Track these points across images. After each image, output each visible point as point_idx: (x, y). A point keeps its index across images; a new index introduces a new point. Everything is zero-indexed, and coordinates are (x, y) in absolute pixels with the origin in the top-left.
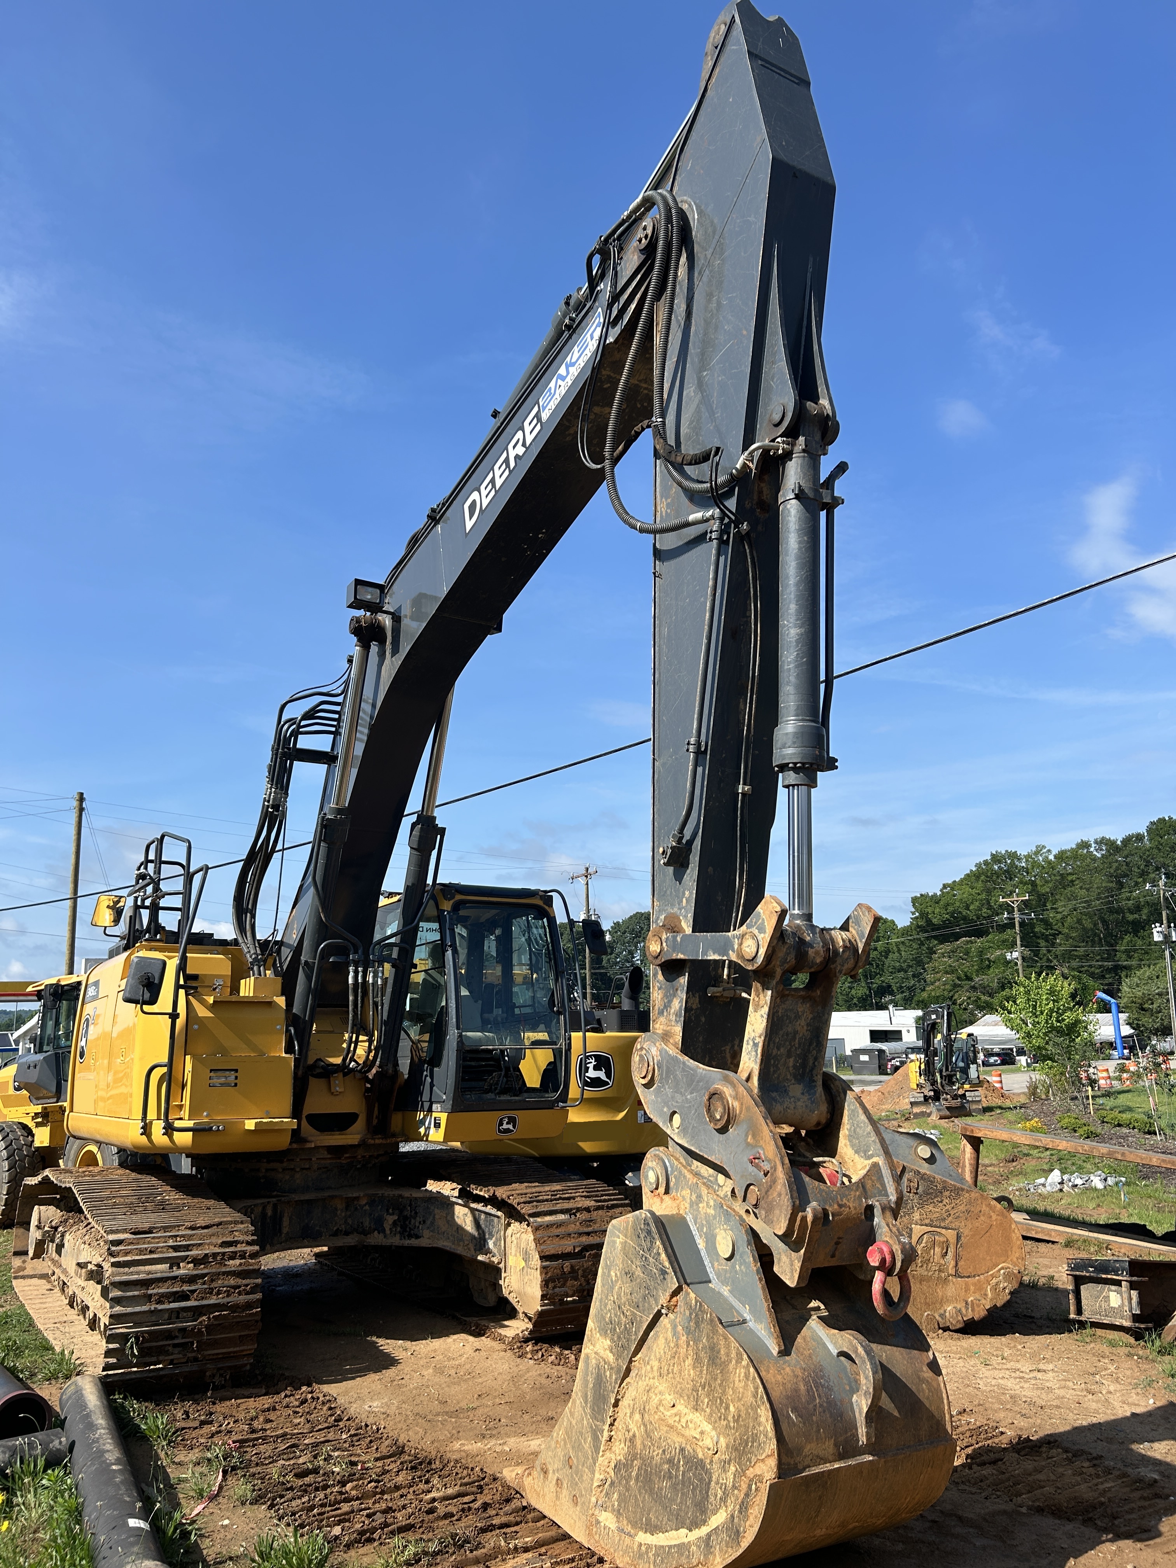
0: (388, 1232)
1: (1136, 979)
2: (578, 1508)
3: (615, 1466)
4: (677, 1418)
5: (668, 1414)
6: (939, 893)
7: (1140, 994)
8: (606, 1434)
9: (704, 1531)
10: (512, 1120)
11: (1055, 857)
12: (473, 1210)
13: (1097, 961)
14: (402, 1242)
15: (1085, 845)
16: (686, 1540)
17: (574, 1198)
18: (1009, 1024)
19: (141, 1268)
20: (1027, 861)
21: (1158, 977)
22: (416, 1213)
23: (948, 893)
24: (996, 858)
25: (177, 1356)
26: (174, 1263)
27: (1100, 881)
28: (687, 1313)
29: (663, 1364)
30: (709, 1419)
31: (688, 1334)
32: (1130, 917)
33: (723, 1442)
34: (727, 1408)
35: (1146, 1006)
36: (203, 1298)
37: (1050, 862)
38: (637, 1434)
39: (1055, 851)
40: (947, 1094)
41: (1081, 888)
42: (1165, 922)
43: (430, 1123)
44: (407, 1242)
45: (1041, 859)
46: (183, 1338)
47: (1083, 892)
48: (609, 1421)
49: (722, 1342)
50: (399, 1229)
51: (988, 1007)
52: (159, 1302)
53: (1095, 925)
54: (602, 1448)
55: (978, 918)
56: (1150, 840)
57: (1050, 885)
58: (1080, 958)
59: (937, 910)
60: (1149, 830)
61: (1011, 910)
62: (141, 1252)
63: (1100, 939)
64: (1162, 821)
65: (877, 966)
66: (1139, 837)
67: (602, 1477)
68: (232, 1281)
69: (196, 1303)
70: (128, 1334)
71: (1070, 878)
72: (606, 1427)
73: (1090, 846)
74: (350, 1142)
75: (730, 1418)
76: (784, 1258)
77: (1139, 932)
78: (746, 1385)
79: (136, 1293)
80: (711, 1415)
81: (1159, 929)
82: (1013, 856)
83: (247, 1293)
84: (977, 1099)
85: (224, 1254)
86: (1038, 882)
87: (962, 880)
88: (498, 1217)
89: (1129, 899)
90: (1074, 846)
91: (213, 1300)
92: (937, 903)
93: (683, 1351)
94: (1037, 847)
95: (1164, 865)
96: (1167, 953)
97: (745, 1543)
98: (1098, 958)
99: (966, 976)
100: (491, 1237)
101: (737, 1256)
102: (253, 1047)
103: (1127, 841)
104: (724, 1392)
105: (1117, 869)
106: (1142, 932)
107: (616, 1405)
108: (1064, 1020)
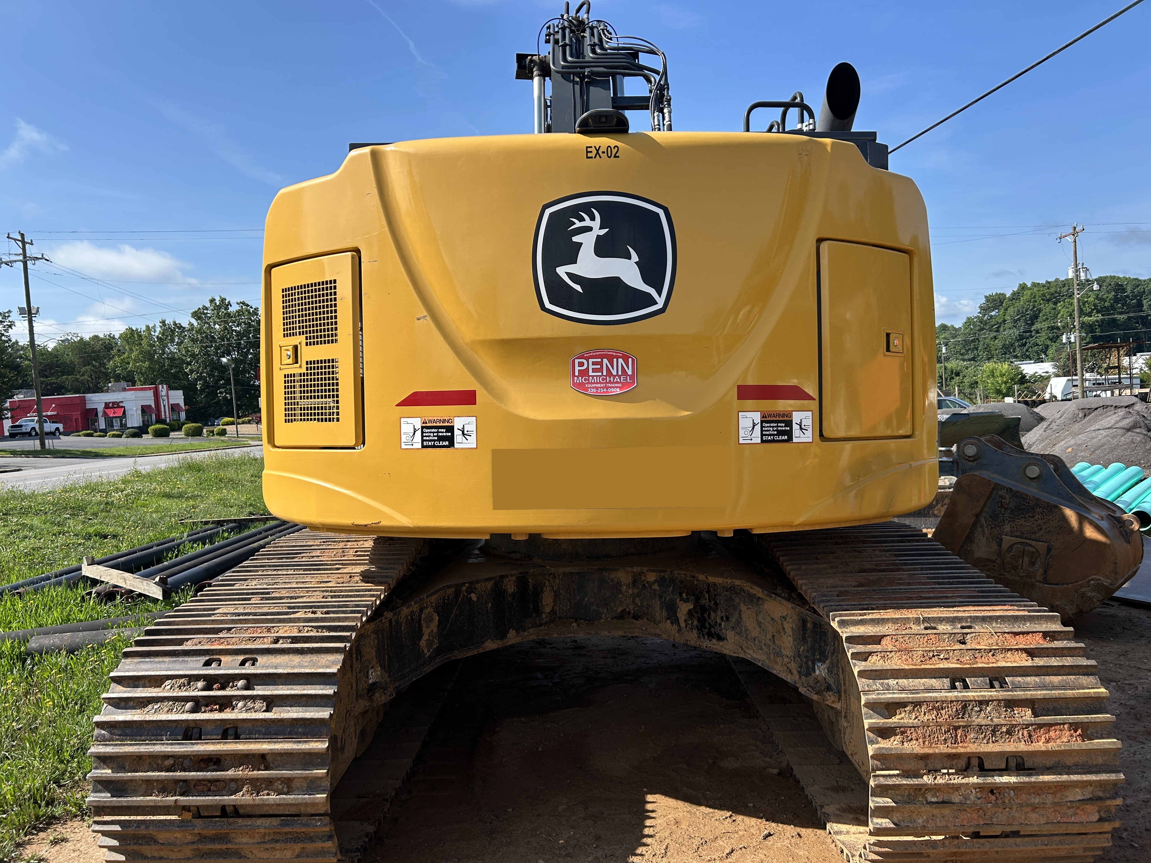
0: (683, 625)
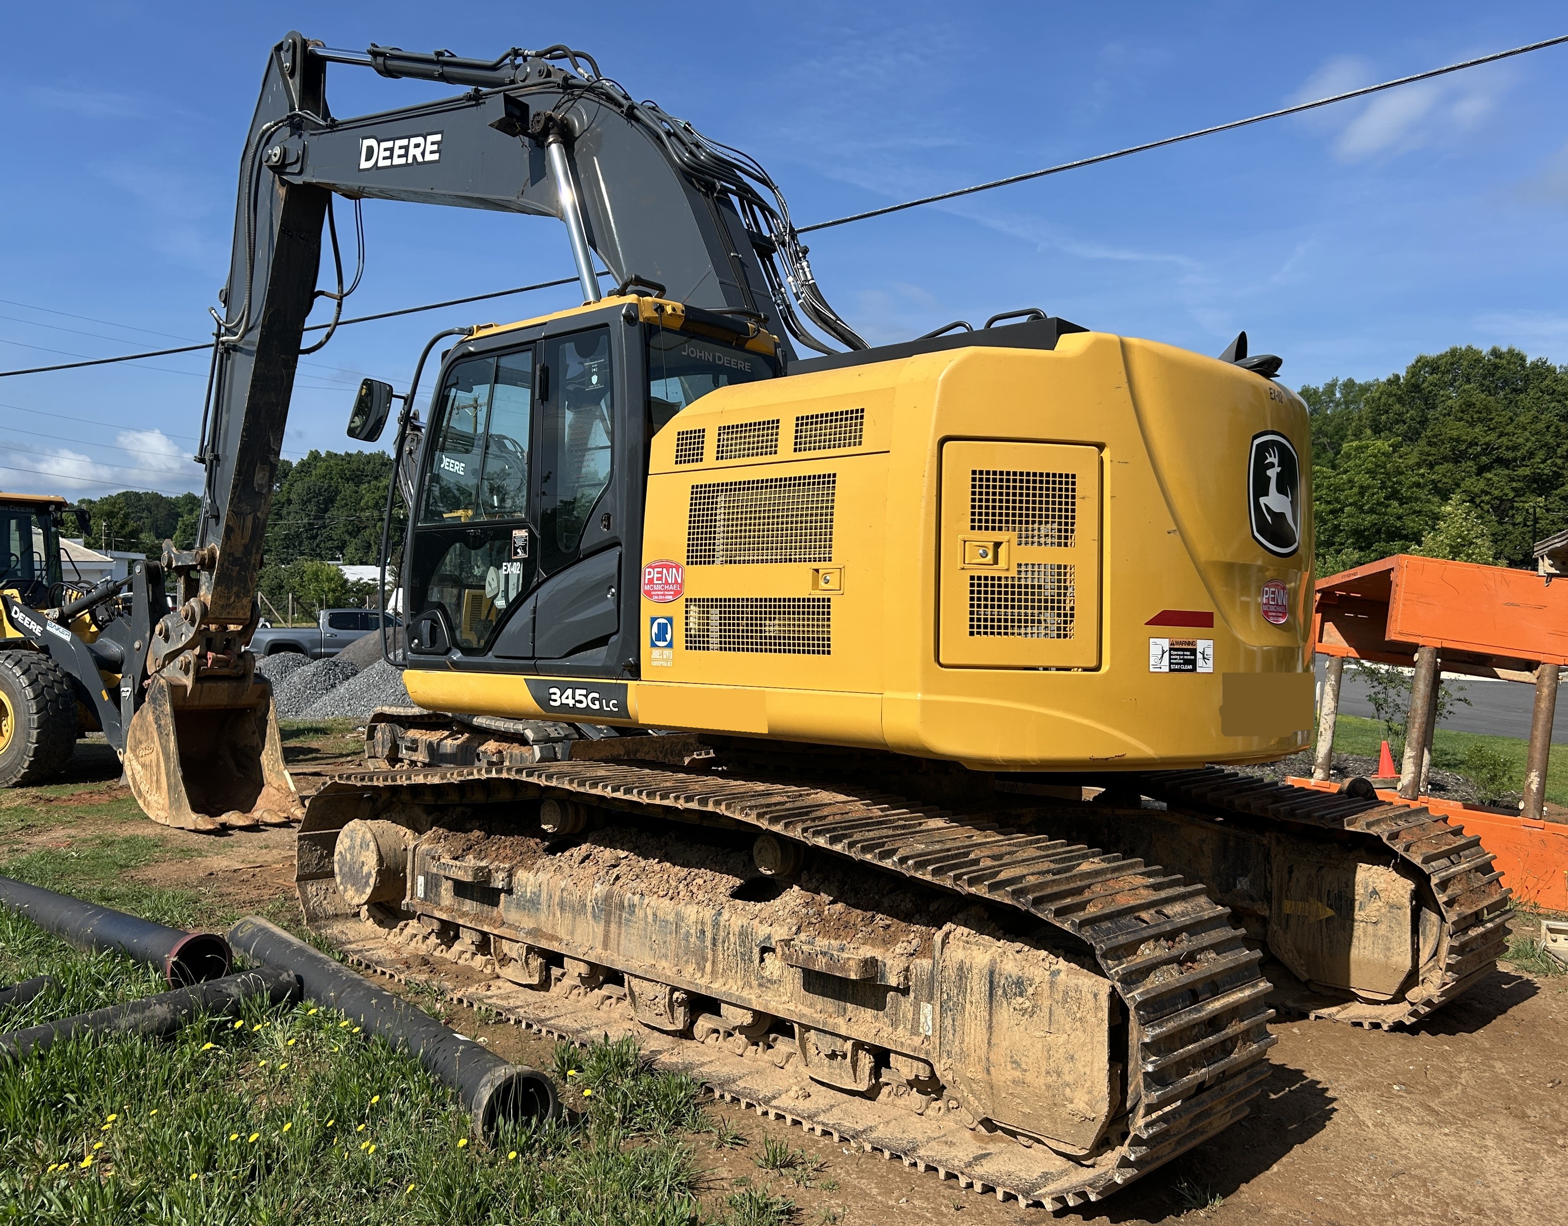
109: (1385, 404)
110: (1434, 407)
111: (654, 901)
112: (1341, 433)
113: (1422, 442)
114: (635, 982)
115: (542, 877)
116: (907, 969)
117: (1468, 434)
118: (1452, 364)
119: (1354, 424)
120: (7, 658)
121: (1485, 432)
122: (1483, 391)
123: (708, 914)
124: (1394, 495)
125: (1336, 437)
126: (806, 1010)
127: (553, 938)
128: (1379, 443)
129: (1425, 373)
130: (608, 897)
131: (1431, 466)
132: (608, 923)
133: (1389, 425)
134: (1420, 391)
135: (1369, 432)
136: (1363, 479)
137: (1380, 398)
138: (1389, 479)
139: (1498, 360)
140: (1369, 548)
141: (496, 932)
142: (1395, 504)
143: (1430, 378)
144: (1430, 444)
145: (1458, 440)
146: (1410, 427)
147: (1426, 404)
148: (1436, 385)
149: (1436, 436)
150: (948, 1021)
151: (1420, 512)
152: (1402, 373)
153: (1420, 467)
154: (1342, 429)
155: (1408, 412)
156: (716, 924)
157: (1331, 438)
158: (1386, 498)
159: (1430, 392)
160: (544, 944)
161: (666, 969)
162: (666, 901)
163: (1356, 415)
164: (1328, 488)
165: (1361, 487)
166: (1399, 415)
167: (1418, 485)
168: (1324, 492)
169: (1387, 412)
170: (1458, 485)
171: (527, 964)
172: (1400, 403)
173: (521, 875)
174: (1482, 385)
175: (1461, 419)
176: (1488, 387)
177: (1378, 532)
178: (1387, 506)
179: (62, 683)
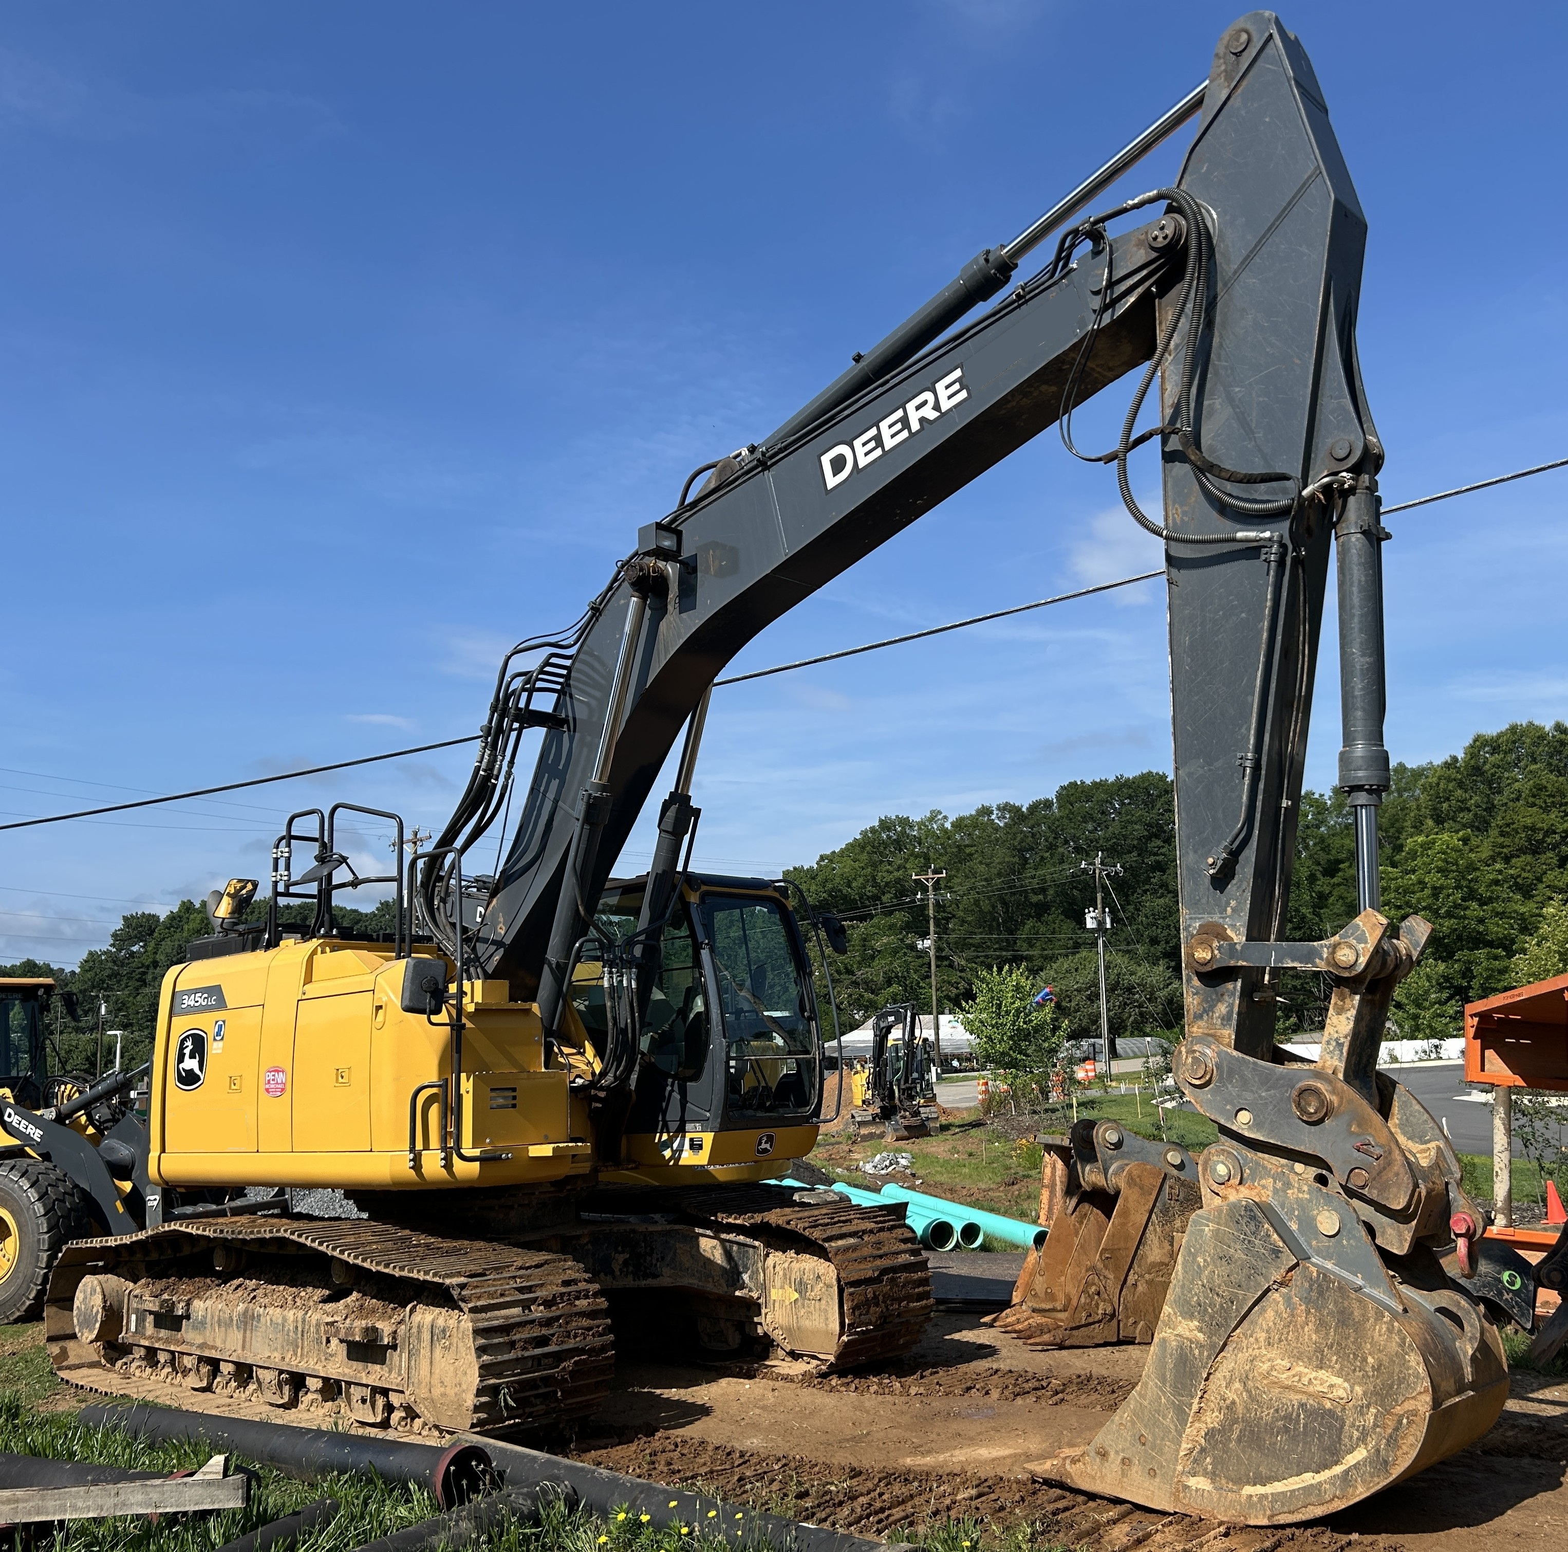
0: (617, 1273)
1: (1052, 973)
2: (1157, 1480)
3: (1206, 1434)
4: (1296, 1379)
5: (1285, 1376)
6: (815, 866)
7: (1058, 989)
8: (1195, 1407)
9: (1338, 1470)
10: (770, 1139)
11: (953, 824)
12: (723, 1241)
13: (995, 950)
14: (637, 1283)
15: (985, 811)
16: (1313, 1482)
17: (850, 1221)
18: (969, 1027)
19: (497, 1313)
20: (920, 829)
21: (1076, 970)
22: (652, 1249)
23: (826, 866)
24: (885, 825)
25: (541, 1408)
26: (526, 1305)
27: (1002, 856)
28: (1307, 1285)
29: (1272, 1334)
30: (1339, 1374)
31: (1307, 1304)
32: (1034, 899)
33: (1358, 1390)
34: (1365, 1360)
35: (1064, 1004)
36: (562, 1342)
37: (945, 831)
38: (1237, 1400)
39: (952, 818)
40: (905, 1110)
41: (981, 863)
42: (1099, 906)
43: (682, 1145)
44: (643, 1283)
45: (935, 826)
46: (546, 1386)
47: (982, 868)
48: (1200, 1394)
49: (1355, 1305)
50: (631, 1269)
51: (872, 1006)
52: (524, 1349)
53: (994, 907)
54: (1190, 1420)
55: (861, 898)
56: (1059, 808)
57: (945, 858)
58: (977, 947)
59: (813, 888)
60: (1059, 796)
61: (925, 890)
62: (491, 1295)
63: (999, 925)
64: (1073, 785)
65: (729, 957)
66: (1048, 804)
67: (1190, 1446)
68: (585, 1322)
69: (557, 1348)
70: (500, 1384)
71: (968, 850)
72: (1197, 1400)
73: (992, 812)
74: (581, 1171)
75: (1368, 1369)
76: (1389, 1231)
77: (1042, 915)
78: (1389, 1338)
79: (501, 1340)
80: (1341, 1369)
81: (1092, 914)
82: (905, 822)
83: (601, 1335)
84: (934, 1116)
85: (569, 1294)
86: (931, 854)
87: (842, 850)
88: (754, 1247)
89: (1033, 877)
90: (974, 813)
91: (571, 1344)
92: (813, 878)
93: (1301, 1319)
94: (932, 812)
95: (1075, 839)
96: (1100, 942)
97: (1396, 1472)
98: (996, 946)
99: (846, 968)
100: (746, 1269)
101: (1344, 1233)
102: (514, 1062)
103: (1034, 808)
104: (1359, 1348)
105: (1022, 841)
106: (1045, 917)
107: (1207, 1379)
108: (1031, 1021)
109: (1445, 790)
110: (1500, 792)
111: (271, 1310)
112: (1397, 825)
113: (1493, 832)
114: (260, 1371)
115: (209, 1303)
116: (395, 1332)
117: (1543, 821)
118: (1514, 742)
119: (1412, 814)
120: (12, 1169)
121: (1562, 818)
122: (1551, 772)
123: (300, 1314)
124: (1471, 895)
125: (1392, 830)
126: (347, 1371)
127: (214, 1347)
128: (1445, 836)
129: (1485, 753)
130: (246, 1311)
131: (1507, 859)
132: (245, 1331)
133: (1452, 814)
134: (1482, 774)
135: (1430, 822)
136: (1434, 879)
137: (1438, 784)
138: (1464, 878)
139: (1563, 736)
140: (1451, 958)
141: (178, 1349)
142: (1474, 905)
143: (1492, 759)
144: (1502, 834)
145: (1533, 829)
146: (1476, 815)
147: (1491, 788)
148: (1499, 767)
149: (1508, 825)
150: (413, 1363)
151: (1504, 913)
152: (1460, 755)
153: (1495, 861)
154: (1397, 820)
155: (1471, 797)
156: (304, 1321)
157: (1386, 832)
158: (1464, 899)
159: (1493, 775)
160: (207, 1353)
161: (276, 1359)
162: (278, 1309)
163: (1413, 805)
164: (1396, 891)
165: (1434, 888)
166: (1462, 802)
167: (1496, 882)
168: (1393, 895)
169: (1448, 799)
170: (1540, 880)
171: (198, 1370)
172: (1461, 788)
173: (197, 1304)
174: (1550, 764)
175: (1533, 805)
176: (1557, 766)
177: (1460, 938)
178: (1467, 908)
179: (72, 1195)
